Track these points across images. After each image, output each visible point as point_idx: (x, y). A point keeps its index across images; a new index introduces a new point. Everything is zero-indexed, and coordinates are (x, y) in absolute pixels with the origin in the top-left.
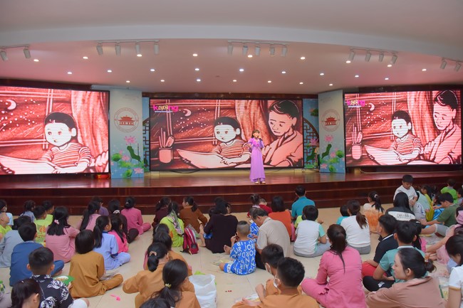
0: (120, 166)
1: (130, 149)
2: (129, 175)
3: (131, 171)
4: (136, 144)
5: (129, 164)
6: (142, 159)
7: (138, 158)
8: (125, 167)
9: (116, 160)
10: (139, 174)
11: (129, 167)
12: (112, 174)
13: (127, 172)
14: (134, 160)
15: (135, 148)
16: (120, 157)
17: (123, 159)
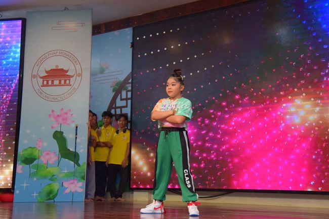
0: (35, 174)
1: (59, 136)
2: (50, 196)
3: (56, 186)
4: (73, 126)
5: (54, 170)
6: (83, 160)
7: (74, 157)
8: (45, 177)
9: (29, 161)
10: (73, 194)
11: (53, 178)
12: (17, 192)
13: (47, 189)
14: (65, 161)
15: (69, 136)
16: (36, 154)
17: (43, 159)
